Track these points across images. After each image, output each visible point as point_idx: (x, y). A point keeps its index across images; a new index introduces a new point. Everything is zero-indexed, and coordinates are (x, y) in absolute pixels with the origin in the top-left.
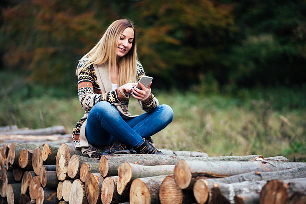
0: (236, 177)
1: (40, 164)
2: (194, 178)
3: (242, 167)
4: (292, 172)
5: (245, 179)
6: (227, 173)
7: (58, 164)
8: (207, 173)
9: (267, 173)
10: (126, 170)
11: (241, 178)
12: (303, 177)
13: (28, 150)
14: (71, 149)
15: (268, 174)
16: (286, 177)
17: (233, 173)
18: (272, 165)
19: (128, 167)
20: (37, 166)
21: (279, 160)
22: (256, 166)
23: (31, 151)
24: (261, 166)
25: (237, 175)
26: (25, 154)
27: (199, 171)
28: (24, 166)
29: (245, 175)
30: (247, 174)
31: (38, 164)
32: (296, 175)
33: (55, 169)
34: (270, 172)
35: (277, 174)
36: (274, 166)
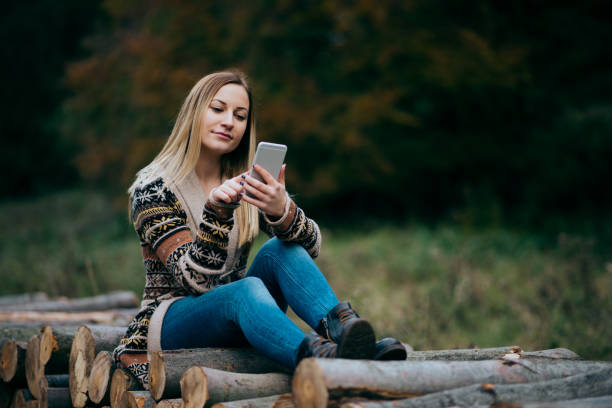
0: (435, 398)
1: (39, 374)
2: (333, 402)
3: (453, 373)
4: (570, 384)
5: (456, 401)
6: (414, 388)
7: (72, 373)
8: (365, 389)
9: (511, 386)
10: (197, 384)
11: (447, 400)
12: (595, 396)
13: (18, 343)
14: (95, 337)
15: (512, 391)
16: (555, 395)
17: (431, 389)
18: (526, 368)
19: (199, 376)
20: (33, 376)
21: (556, 356)
22: (488, 371)
23: (23, 345)
24: (501, 370)
25: (438, 394)
26: (11, 352)
27: (346, 385)
28: (9, 377)
29: (455, 393)
30: (461, 390)
31: (36, 373)
32: (579, 392)
33: (66, 384)
34: (516, 387)
35: (533, 389)
36: (531, 370)
